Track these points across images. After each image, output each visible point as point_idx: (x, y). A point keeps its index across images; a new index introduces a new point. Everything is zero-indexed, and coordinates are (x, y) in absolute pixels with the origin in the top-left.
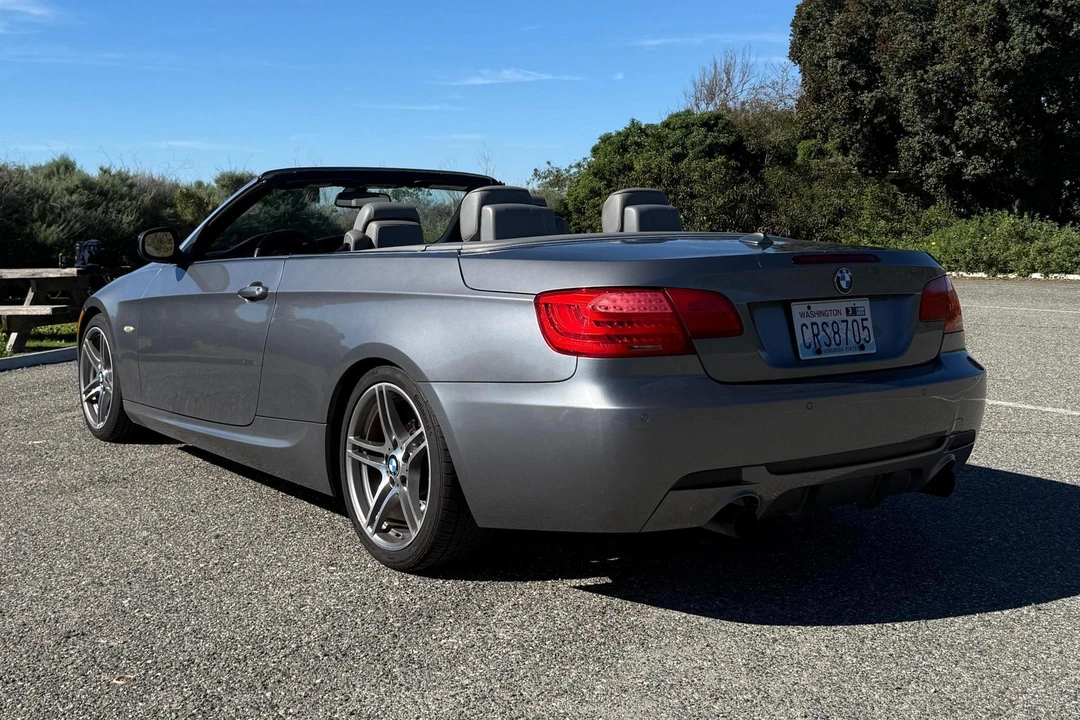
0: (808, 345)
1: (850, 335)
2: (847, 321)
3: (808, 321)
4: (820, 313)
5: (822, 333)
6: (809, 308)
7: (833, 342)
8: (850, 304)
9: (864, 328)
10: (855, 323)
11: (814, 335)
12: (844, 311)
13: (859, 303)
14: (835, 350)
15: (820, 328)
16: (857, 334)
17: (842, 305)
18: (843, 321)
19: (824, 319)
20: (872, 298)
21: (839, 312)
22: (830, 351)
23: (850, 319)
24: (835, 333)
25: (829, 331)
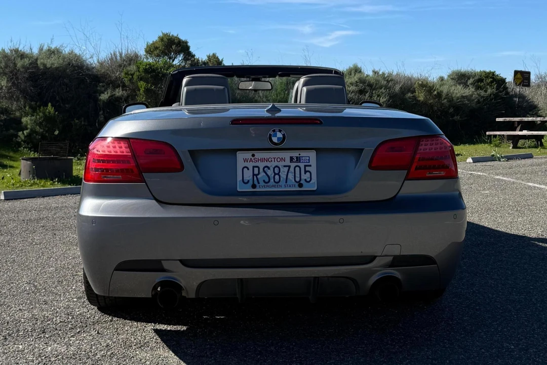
0: (246, 181)
1: (291, 176)
2: (289, 167)
3: (250, 165)
4: (262, 160)
5: (262, 174)
6: (253, 155)
7: (272, 180)
8: (295, 154)
9: (306, 172)
10: (297, 169)
11: (254, 175)
12: (288, 160)
13: (303, 154)
14: (274, 186)
15: (261, 170)
16: (298, 175)
17: (287, 155)
18: (285, 166)
19: (265, 164)
20: (318, 150)
21: (283, 160)
22: (268, 186)
23: (293, 165)
24: (275, 174)
25: (270, 172)
